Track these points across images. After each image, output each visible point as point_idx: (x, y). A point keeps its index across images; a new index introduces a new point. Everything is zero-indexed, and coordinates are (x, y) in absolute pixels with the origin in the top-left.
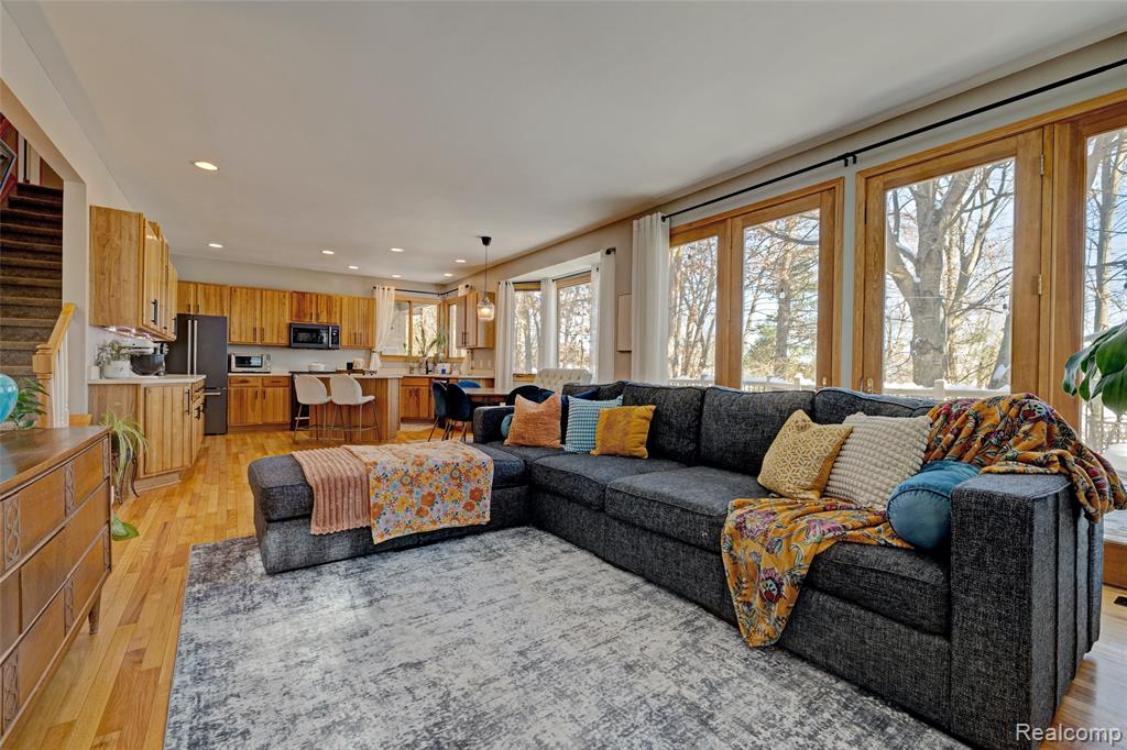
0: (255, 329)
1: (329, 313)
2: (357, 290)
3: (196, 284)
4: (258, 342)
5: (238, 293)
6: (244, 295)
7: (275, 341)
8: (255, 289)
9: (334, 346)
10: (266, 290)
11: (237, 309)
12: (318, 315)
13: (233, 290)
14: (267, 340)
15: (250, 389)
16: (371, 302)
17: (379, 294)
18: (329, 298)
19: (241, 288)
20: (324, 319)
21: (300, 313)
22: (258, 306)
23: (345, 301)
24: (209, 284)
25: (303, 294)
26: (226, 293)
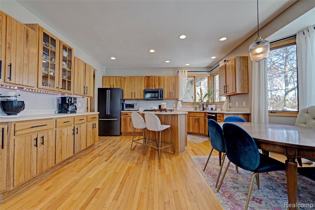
0: (132, 93)
1: (159, 84)
2: (171, 73)
3: (113, 77)
4: (133, 98)
5: (126, 79)
6: (128, 80)
7: (139, 98)
8: (132, 77)
9: (161, 98)
10: (136, 77)
11: (126, 85)
12: (155, 85)
13: (125, 78)
14: (136, 97)
15: (129, 117)
16: (176, 78)
17: (180, 74)
18: (159, 77)
19: (127, 77)
20: (157, 87)
21: (148, 85)
22: (133, 84)
23: (166, 78)
24: (117, 77)
25: (149, 77)
26: (122, 79)
